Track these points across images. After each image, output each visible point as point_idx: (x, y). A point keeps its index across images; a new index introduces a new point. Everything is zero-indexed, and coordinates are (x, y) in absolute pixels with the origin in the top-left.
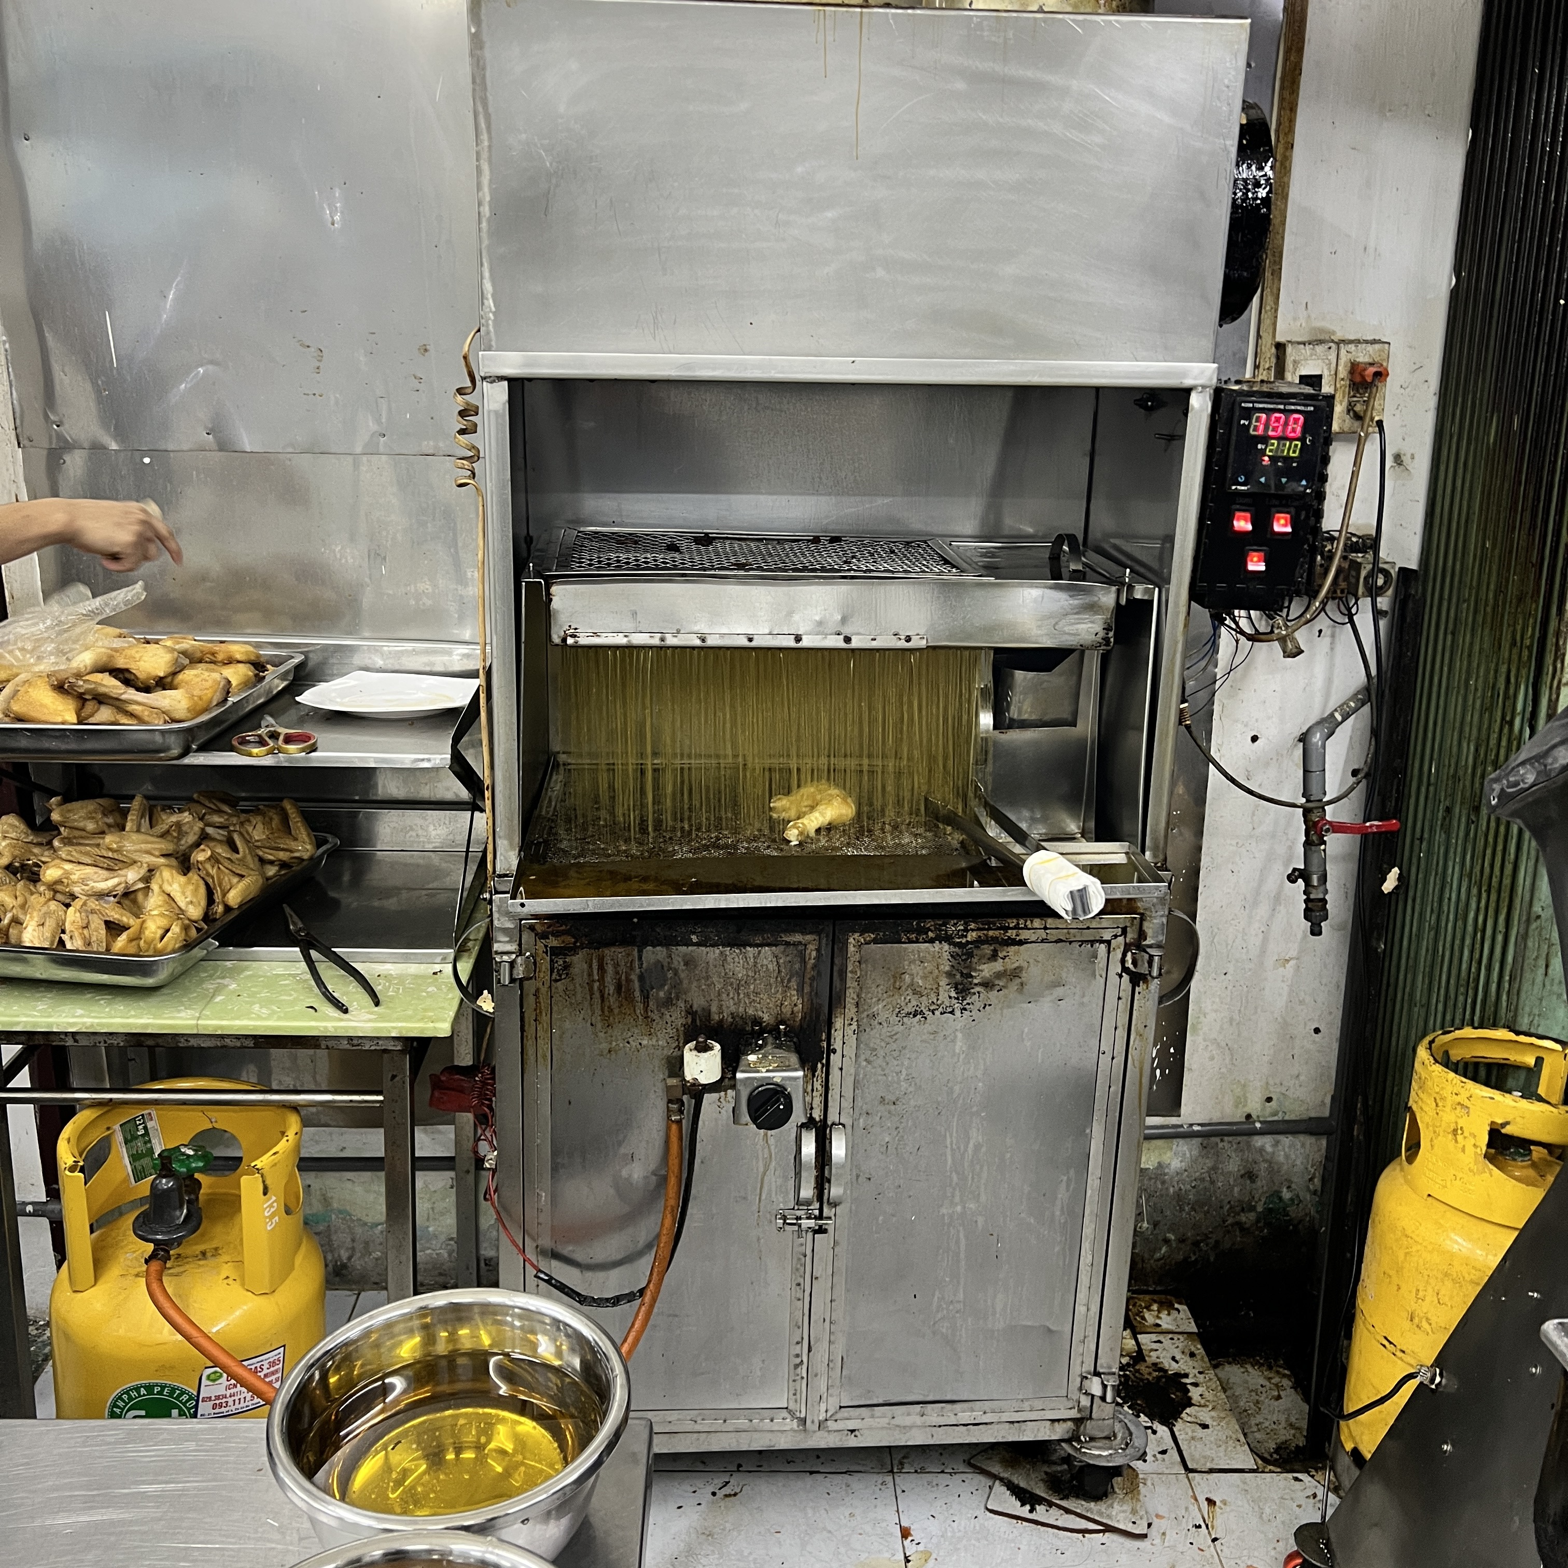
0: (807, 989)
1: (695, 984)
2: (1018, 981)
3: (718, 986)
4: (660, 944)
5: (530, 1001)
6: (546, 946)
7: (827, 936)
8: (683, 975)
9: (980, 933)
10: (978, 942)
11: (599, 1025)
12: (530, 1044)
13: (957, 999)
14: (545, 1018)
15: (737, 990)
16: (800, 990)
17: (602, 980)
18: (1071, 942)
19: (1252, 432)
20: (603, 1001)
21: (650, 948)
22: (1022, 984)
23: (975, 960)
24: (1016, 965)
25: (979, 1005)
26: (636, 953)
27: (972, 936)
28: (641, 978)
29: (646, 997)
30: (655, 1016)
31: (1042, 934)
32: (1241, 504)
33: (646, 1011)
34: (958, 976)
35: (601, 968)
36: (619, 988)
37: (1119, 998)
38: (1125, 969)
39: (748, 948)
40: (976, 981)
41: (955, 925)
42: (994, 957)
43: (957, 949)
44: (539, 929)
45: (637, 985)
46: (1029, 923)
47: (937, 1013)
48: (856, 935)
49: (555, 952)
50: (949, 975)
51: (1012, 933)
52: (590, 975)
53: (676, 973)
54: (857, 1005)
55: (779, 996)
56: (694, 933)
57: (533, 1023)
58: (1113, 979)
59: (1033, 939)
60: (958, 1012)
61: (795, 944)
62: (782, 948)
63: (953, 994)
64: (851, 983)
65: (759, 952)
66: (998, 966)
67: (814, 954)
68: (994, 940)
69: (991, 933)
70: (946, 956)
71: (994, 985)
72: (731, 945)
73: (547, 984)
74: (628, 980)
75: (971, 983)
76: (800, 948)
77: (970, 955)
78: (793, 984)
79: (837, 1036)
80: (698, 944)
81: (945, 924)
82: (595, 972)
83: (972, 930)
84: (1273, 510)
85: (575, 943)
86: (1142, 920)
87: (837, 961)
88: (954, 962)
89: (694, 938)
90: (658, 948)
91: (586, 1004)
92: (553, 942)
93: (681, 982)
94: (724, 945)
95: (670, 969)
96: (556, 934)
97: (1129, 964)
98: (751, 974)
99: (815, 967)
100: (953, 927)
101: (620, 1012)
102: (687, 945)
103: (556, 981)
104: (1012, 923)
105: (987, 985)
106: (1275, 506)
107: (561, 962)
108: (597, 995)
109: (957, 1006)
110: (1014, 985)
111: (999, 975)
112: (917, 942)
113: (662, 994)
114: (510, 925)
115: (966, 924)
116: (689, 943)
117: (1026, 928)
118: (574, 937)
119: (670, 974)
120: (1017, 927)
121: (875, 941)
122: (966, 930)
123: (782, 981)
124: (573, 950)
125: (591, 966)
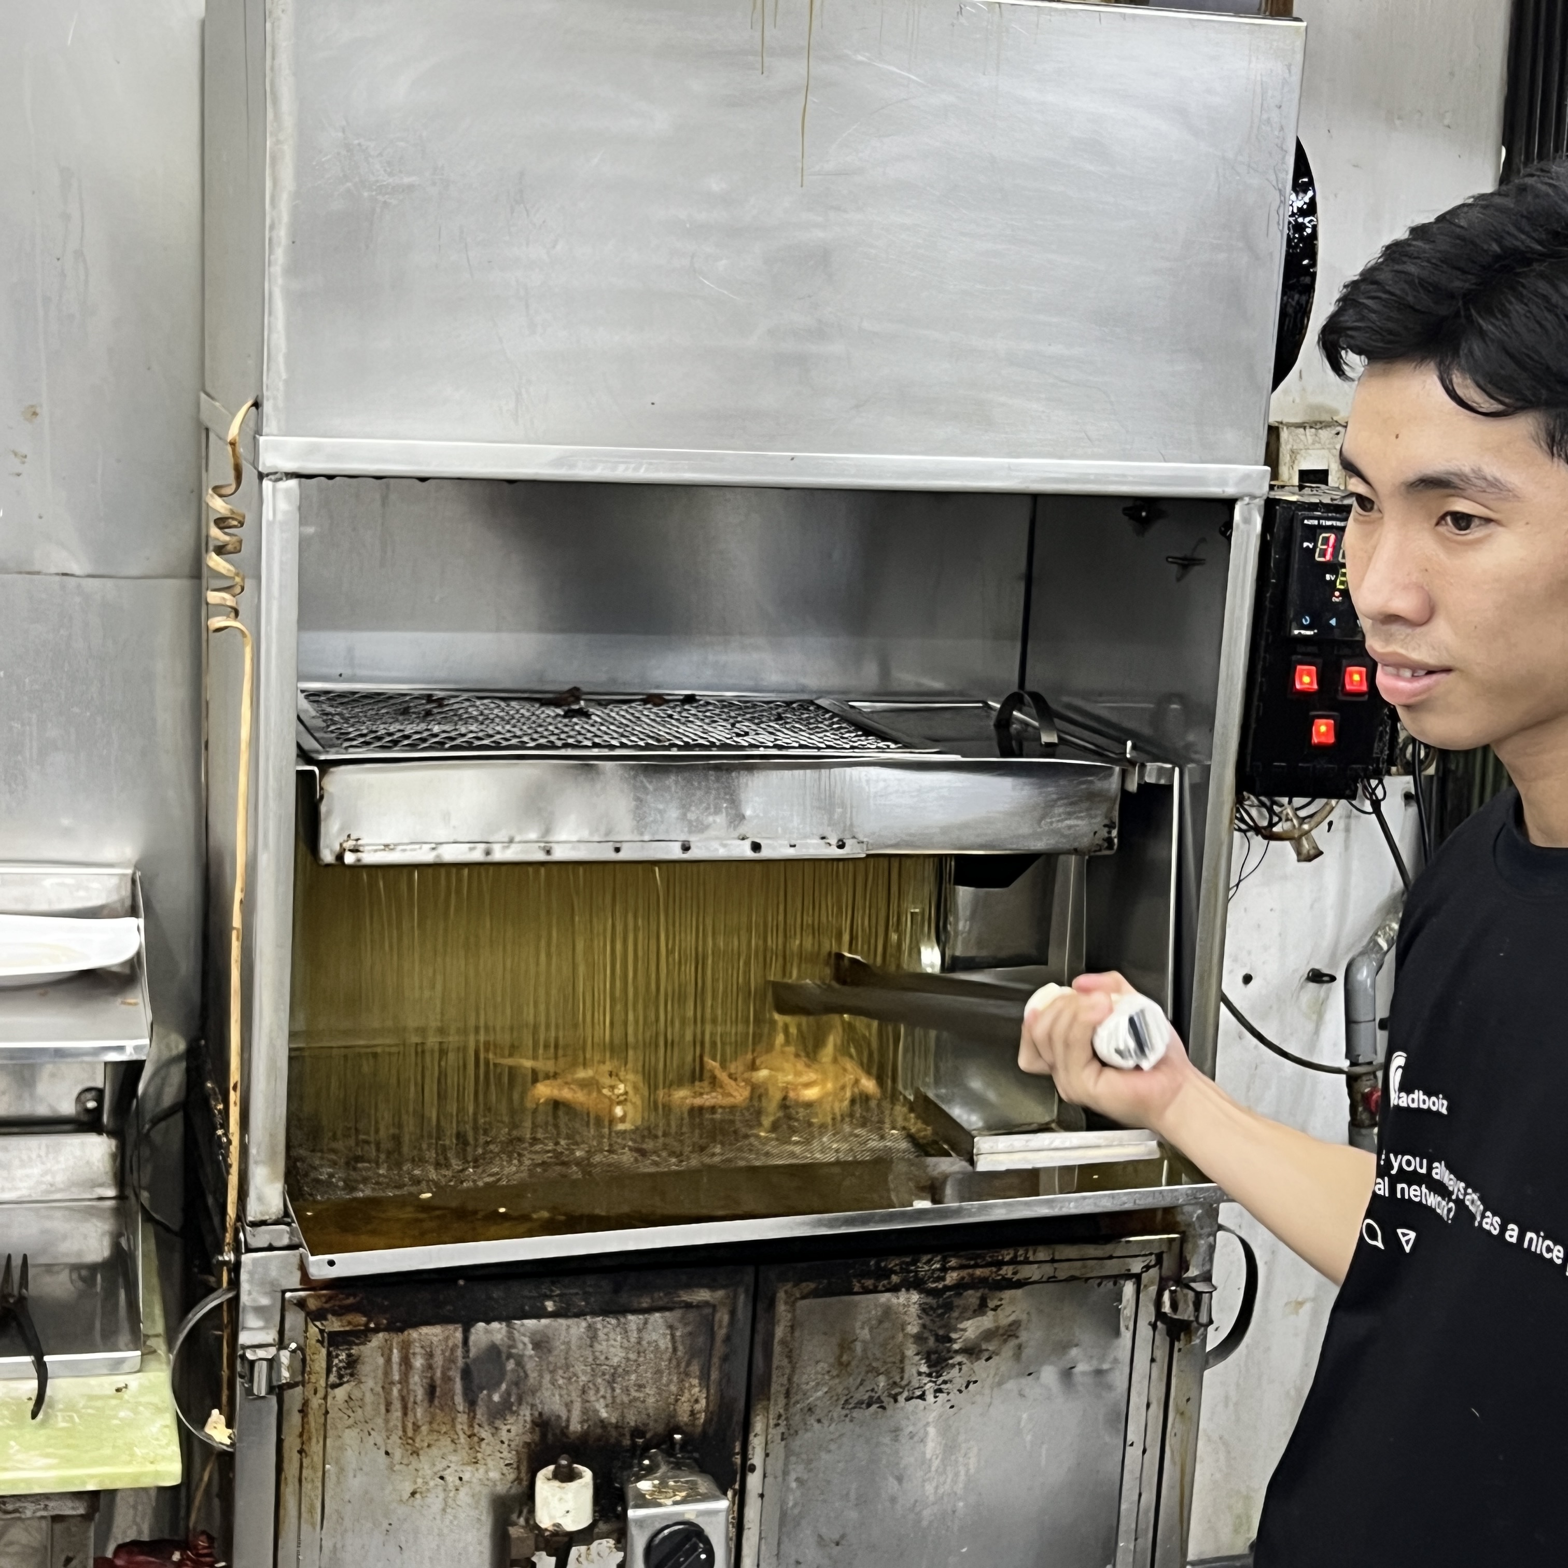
0: (714, 1375)
1: (547, 1377)
2: (1013, 1343)
3: (583, 1378)
4: (499, 1319)
5: (295, 1419)
6: (322, 1332)
7: (747, 1291)
8: (530, 1365)
9: (964, 1273)
10: (960, 1287)
11: (398, 1454)
12: (289, 1493)
13: (929, 1375)
14: (315, 1448)
15: (611, 1383)
16: (705, 1377)
17: (405, 1379)
18: (1087, 1279)
19: (1318, 559)
20: (405, 1414)
21: (481, 1325)
22: (1020, 1347)
23: (955, 1314)
24: (1012, 1318)
25: (960, 1382)
26: (459, 1335)
27: (952, 1277)
28: (466, 1374)
29: (472, 1403)
30: (485, 1433)
31: (1048, 1270)
32: (1303, 654)
33: (471, 1426)
34: (931, 1342)
35: (406, 1362)
36: (431, 1391)
37: (1153, 1360)
38: (1160, 1315)
39: (631, 1317)
40: (956, 1346)
41: (928, 1262)
42: (982, 1308)
43: (930, 1300)
44: (312, 1304)
45: (458, 1386)
46: (1030, 1254)
47: (901, 1399)
48: (789, 1286)
49: (334, 1340)
50: (919, 1339)
51: (1007, 1271)
52: (387, 1373)
53: (520, 1364)
54: (787, 1395)
55: (673, 1388)
56: (549, 1297)
57: (296, 1457)
58: (1144, 1331)
59: (1035, 1278)
60: (930, 1397)
61: (699, 1306)
62: (678, 1313)
63: (924, 1369)
64: (778, 1358)
65: (646, 1323)
66: (986, 1321)
67: (726, 1318)
68: (982, 1282)
69: (978, 1272)
70: (914, 1310)
71: (981, 1351)
72: (605, 1312)
73: (321, 1393)
74: (447, 1379)
75: (949, 1350)
76: (707, 1311)
77: (948, 1307)
78: (695, 1368)
79: (757, 1444)
80: (554, 1315)
81: (914, 1262)
82: (395, 1367)
83: (953, 1269)
84: (1344, 662)
85: (367, 1325)
86: (1183, 1241)
87: (760, 1326)
88: (927, 1320)
89: (550, 1306)
90: (495, 1325)
91: (380, 1421)
92: (334, 1325)
93: (527, 1376)
94: (594, 1313)
95: (510, 1356)
96: (339, 1313)
97: (1167, 1308)
98: (632, 1356)
99: (728, 1339)
100: (927, 1266)
101: (431, 1431)
102: (538, 1316)
103: (335, 1386)
104: (1008, 1255)
105: (972, 1351)
106: (1345, 656)
107: (343, 1356)
108: (397, 1405)
109: (930, 1387)
110: (1008, 1350)
111: (988, 1335)
112: (875, 1291)
113: (496, 1398)
114: (265, 1301)
115: (944, 1260)
116: (540, 1314)
117: (1027, 1262)
118: (365, 1315)
119: (511, 1365)
120: (1013, 1262)
121: (816, 1294)
122: (944, 1269)
123: (678, 1365)
124: (363, 1335)
125: (388, 1361)
